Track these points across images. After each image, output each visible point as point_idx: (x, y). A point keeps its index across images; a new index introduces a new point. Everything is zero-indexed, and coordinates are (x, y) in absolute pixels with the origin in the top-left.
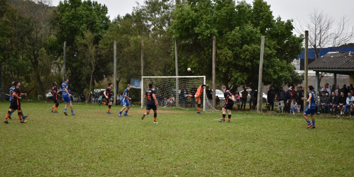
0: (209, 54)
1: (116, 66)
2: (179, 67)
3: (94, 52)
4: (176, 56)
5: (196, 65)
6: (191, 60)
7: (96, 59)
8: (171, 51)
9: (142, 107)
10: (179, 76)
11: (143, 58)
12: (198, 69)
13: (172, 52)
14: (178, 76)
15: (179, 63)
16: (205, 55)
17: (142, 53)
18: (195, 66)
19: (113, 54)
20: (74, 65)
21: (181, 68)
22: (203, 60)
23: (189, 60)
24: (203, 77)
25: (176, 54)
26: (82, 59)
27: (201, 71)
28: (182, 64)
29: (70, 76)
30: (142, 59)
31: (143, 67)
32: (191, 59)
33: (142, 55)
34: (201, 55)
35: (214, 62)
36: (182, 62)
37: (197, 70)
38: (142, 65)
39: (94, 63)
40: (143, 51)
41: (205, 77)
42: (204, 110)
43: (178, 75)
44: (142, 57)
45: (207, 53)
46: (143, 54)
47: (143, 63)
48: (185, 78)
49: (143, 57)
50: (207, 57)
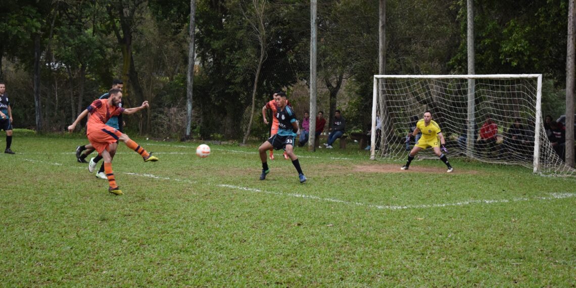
0: (558, 15)
1: (315, 49)
2: (477, 51)
3: (266, 11)
4: (468, 20)
5: (523, 45)
6: (511, 32)
7: (267, 28)
8: (458, 7)
9: (372, 157)
10: (476, 73)
11: (383, 27)
12: (529, 56)
13: (460, 11)
14: (472, 73)
15: (477, 39)
16: (547, 17)
17: (380, 12)
18: (519, 49)
19: (309, 18)
20: (216, 45)
21: (483, 54)
22: (545, 30)
23: (505, 31)
24: (536, 79)
25: (468, 15)
26: (236, 29)
27: (536, 62)
28: (487, 41)
29: (211, 74)
30: (380, 29)
31: (383, 50)
32: (510, 28)
33: (381, 17)
34: (539, 16)
35: (571, 37)
36: (488, 36)
37: (526, 58)
38: (381, 45)
39: (262, 39)
40: (383, 8)
41: (539, 76)
42: (535, 169)
43: (473, 71)
44: (381, 24)
45: (554, 11)
46: (383, 14)
47: (383, 39)
48: (491, 81)
49: (383, 22)
50: (554, 23)
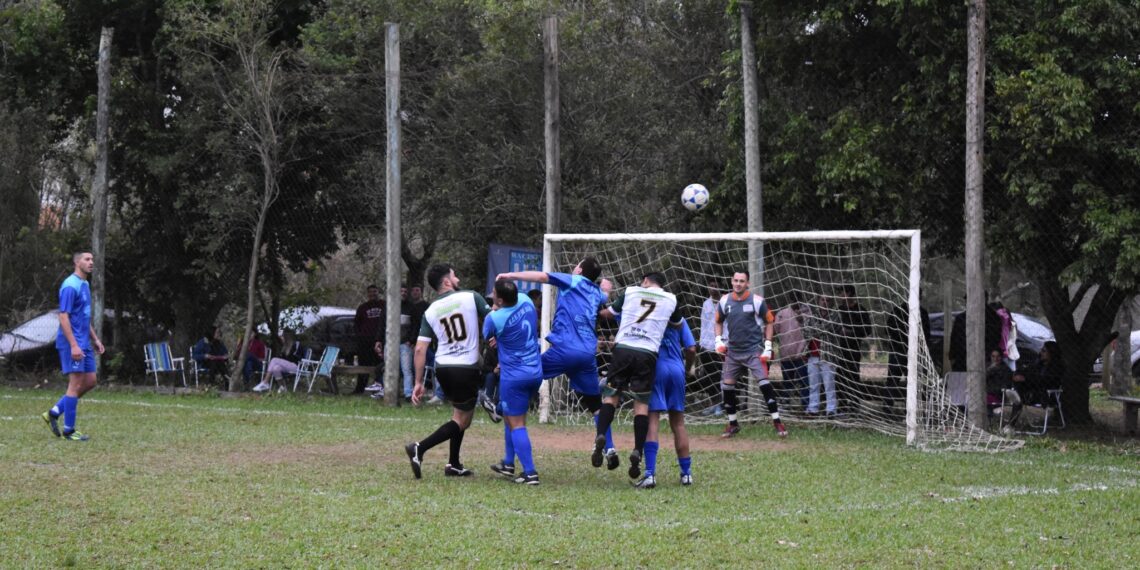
0: (942, 99)
1: (397, 175)
2: (766, 179)
3: (276, 89)
4: (747, 110)
5: (867, 164)
6: (840, 138)
7: (282, 131)
8: (721, 82)
9: (544, 414)
10: (767, 229)
11: (554, 126)
12: (881, 190)
13: (727, 91)
14: (757, 229)
15: (765, 151)
16: (920, 102)
17: (548, 93)
18: (861, 174)
19: (380, 102)
20: (160, 166)
21: (777, 185)
22: (913, 132)
23: (828, 134)
24: (906, 240)
25: (747, 101)
26: (206, 130)
27: (895, 201)
28: (788, 157)
29: (139, 232)
30: (547, 132)
31: (554, 178)
32: (837, 127)
33: (548, 105)
34: (899, 104)
35: (974, 148)
36: (789, 146)
37: (875, 194)
38: (549, 167)
39: (270, 154)
40: (553, 86)
41: (915, 235)
42: (911, 436)
43: (759, 223)
44: (548, 120)
45: (933, 90)
46: (552, 99)
47: (554, 152)
48: (798, 244)
49: (553, 116)
50: (935, 118)
